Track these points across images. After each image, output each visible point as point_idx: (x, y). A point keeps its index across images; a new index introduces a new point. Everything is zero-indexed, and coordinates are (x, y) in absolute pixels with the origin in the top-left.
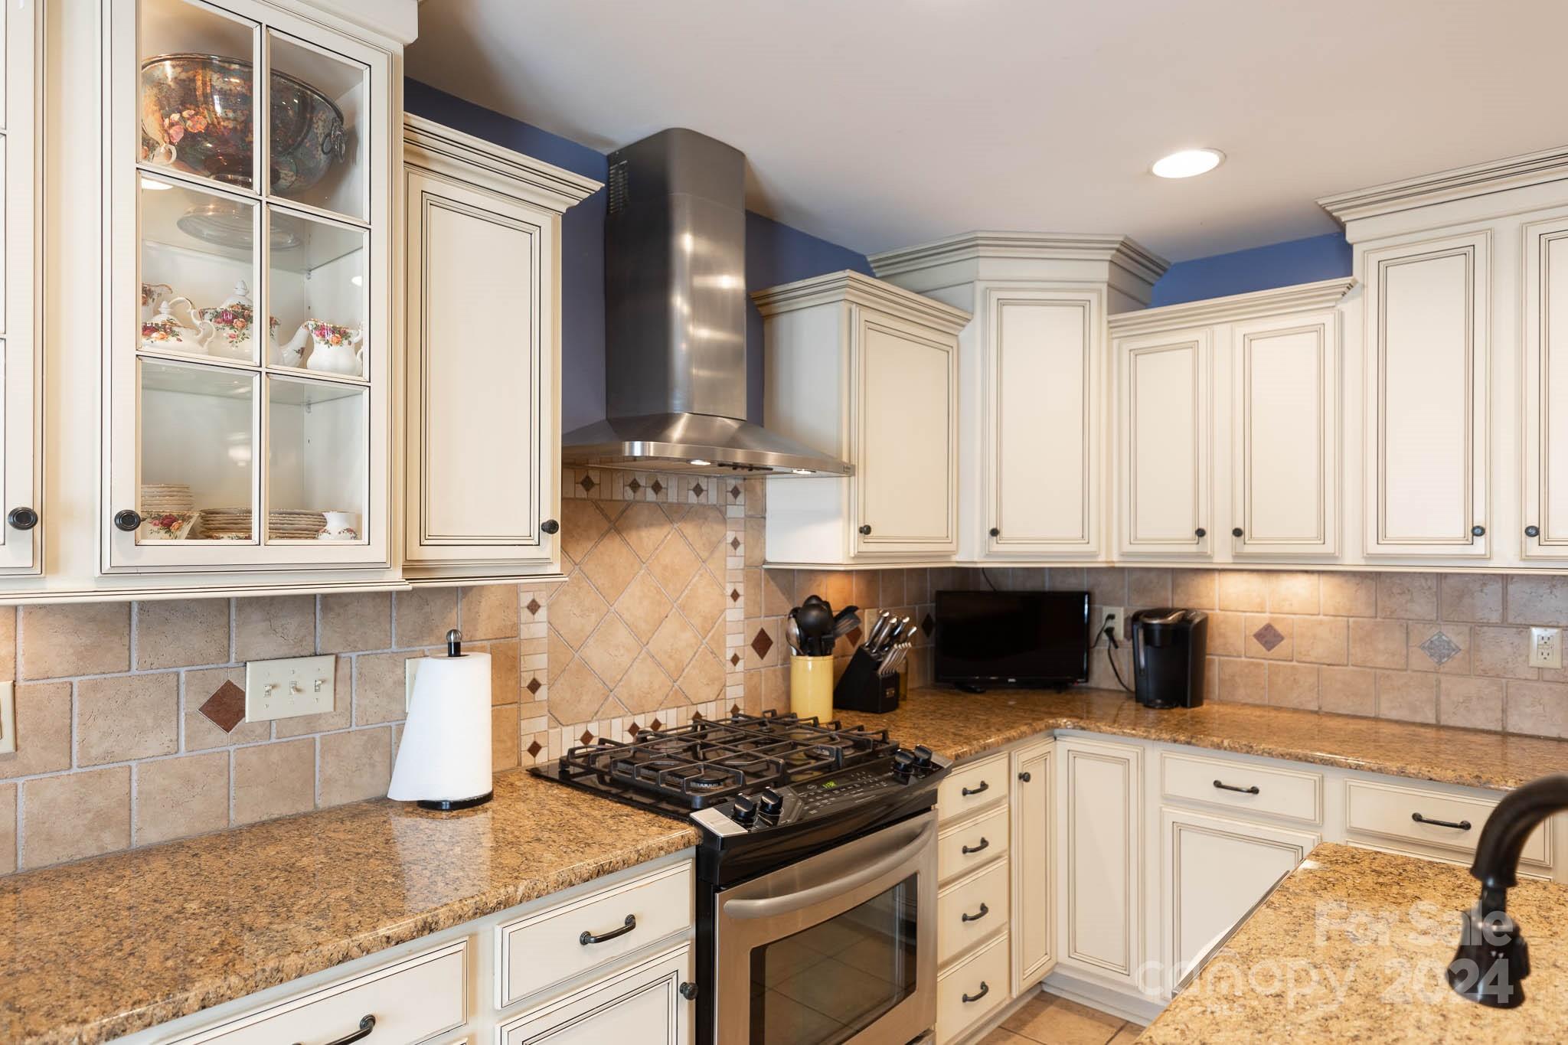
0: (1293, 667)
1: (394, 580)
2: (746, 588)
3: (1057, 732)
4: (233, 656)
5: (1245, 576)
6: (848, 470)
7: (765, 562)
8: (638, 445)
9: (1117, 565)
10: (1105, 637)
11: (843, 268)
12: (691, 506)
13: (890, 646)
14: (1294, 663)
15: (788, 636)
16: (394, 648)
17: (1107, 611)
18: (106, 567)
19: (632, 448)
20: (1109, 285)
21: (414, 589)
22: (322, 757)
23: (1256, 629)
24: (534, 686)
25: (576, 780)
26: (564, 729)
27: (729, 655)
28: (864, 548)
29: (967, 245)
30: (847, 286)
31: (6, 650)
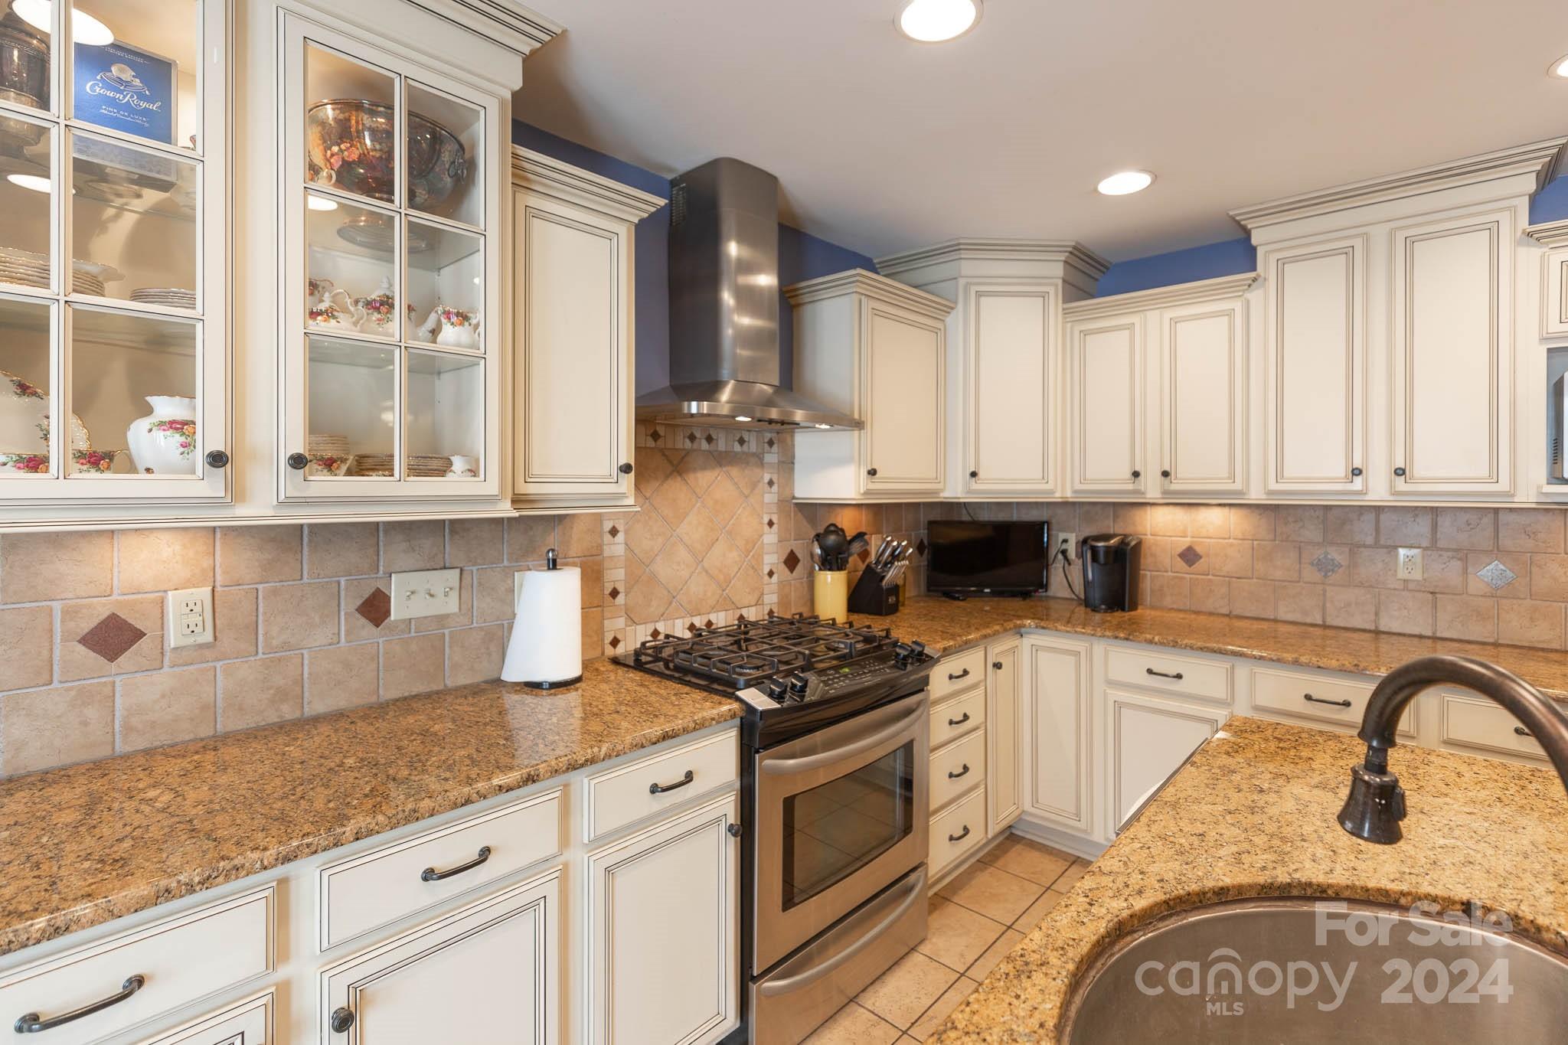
0: (1210, 580)
1: (505, 510)
2: (779, 519)
3: (1023, 630)
4: (381, 568)
5: (1171, 509)
6: (859, 425)
7: (794, 499)
8: (694, 404)
9: (1071, 500)
10: (1060, 556)
11: (855, 268)
12: (736, 453)
13: (892, 563)
14: (1210, 577)
15: (812, 555)
16: (506, 563)
17: (1062, 536)
18: (282, 497)
19: (689, 407)
20: (1064, 281)
21: (520, 516)
22: (450, 647)
23: (1180, 550)
24: (614, 593)
25: (648, 666)
26: (638, 627)
27: (766, 571)
28: (872, 486)
29: (952, 249)
30: (857, 281)
31: (206, 563)
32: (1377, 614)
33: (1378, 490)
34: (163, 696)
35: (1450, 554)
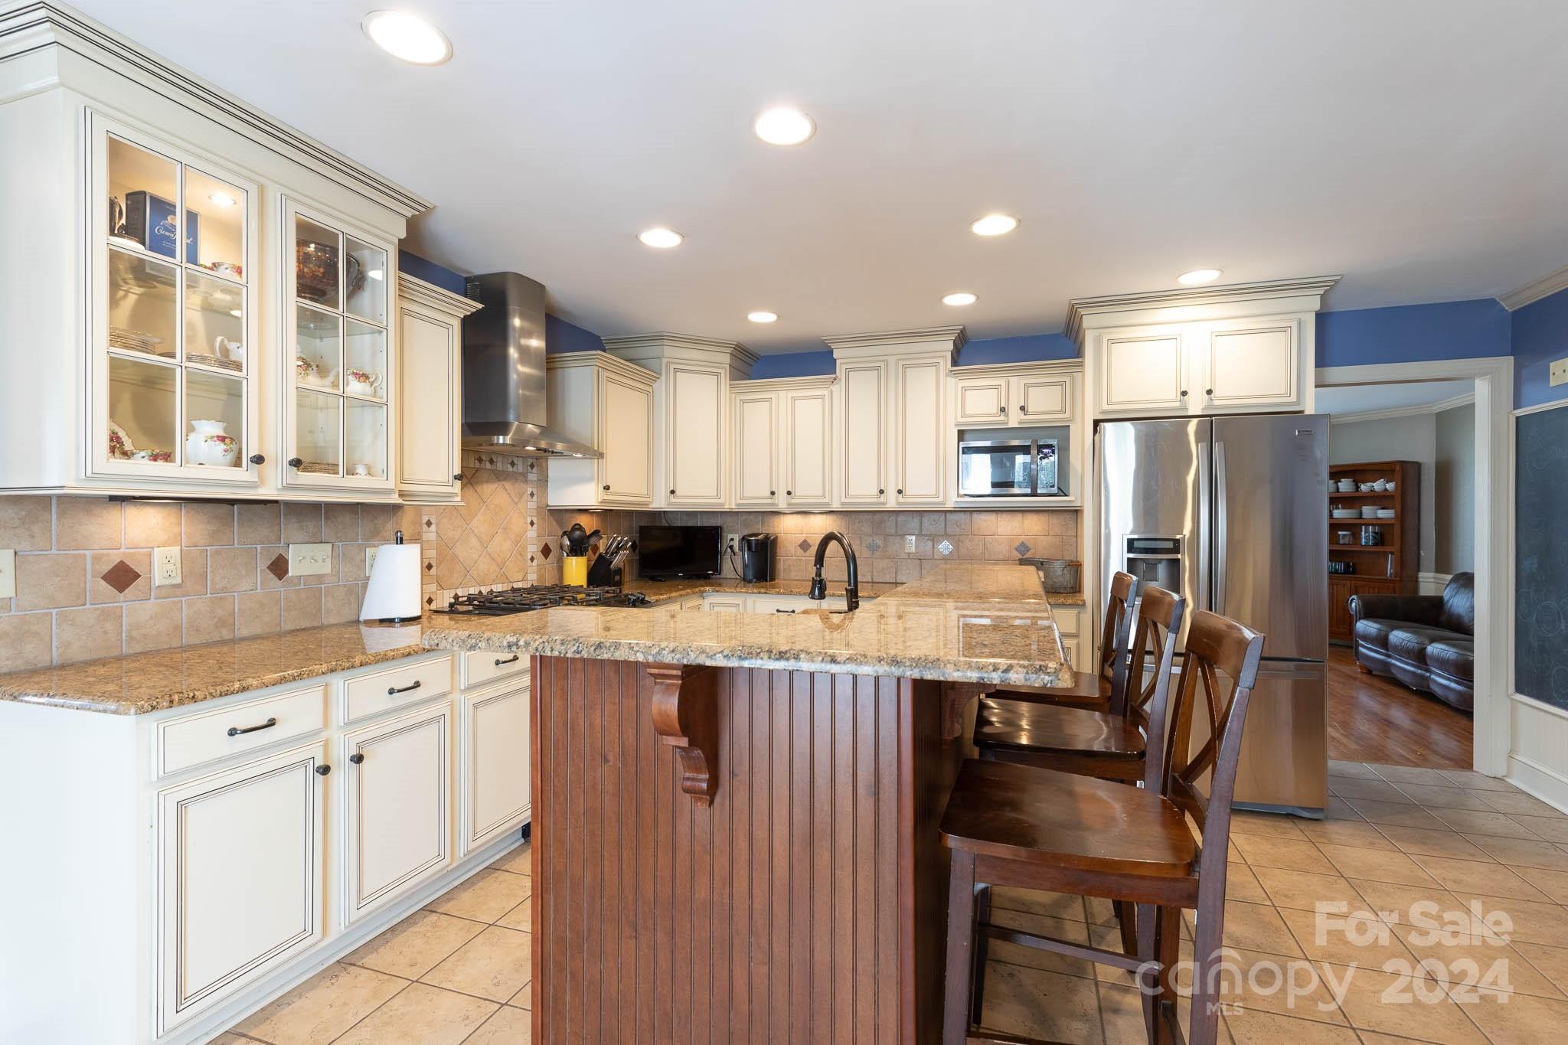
2: (538, 520)
3: (704, 594)
4: (282, 540)
5: (795, 516)
6: (601, 455)
7: (548, 506)
8: (501, 437)
9: (735, 510)
10: (729, 550)
11: (595, 350)
12: (509, 473)
13: (617, 553)
15: (562, 547)
16: (361, 541)
17: (730, 536)
18: (284, 484)
19: (498, 439)
22: (325, 597)
23: (799, 543)
24: (430, 566)
26: (445, 591)
27: (529, 556)
28: (606, 497)
29: (658, 338)
30: (597, 358)
31: (176, 530)
32: (896, 573)
33: (891, 502)
34: (151, 618)
35: (927, 537)
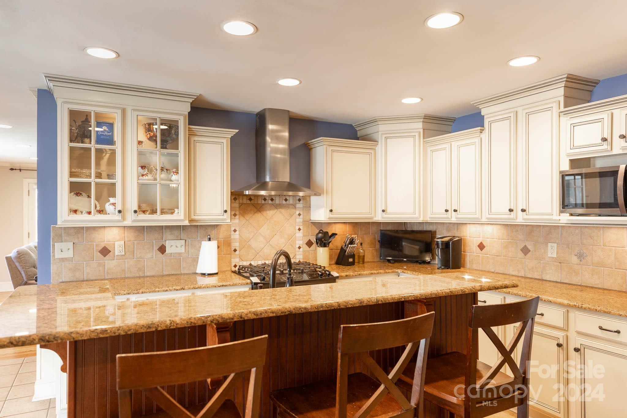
1: (186, 223)
2: (303, 228)
4: (164, 239)
7: (310, 220)
9: (428, 221)
12: (283, 205)
14: (488, 255)
16: (199, 239)
18: (133, 220)
22: (183, 262)
24: (235, 250)
26: (244, 262)
27: (297, 246)
28: (331, 216)
30: (323, 141)
31: (123, 235)
34: (114, 266)
